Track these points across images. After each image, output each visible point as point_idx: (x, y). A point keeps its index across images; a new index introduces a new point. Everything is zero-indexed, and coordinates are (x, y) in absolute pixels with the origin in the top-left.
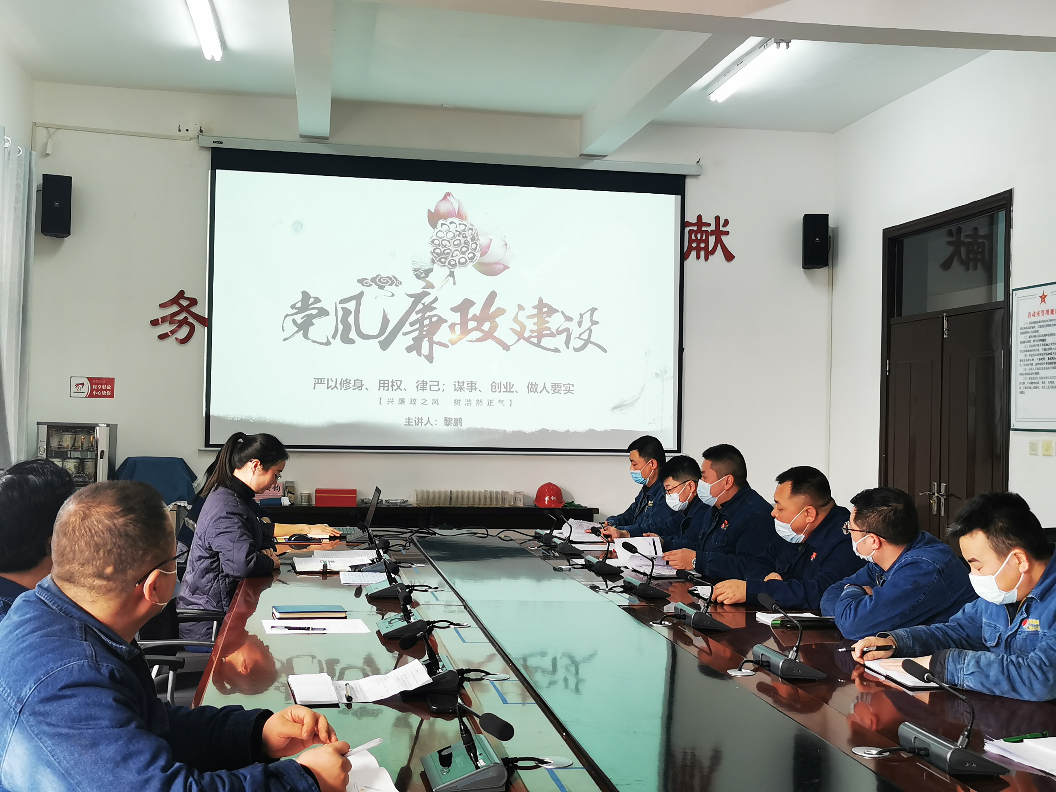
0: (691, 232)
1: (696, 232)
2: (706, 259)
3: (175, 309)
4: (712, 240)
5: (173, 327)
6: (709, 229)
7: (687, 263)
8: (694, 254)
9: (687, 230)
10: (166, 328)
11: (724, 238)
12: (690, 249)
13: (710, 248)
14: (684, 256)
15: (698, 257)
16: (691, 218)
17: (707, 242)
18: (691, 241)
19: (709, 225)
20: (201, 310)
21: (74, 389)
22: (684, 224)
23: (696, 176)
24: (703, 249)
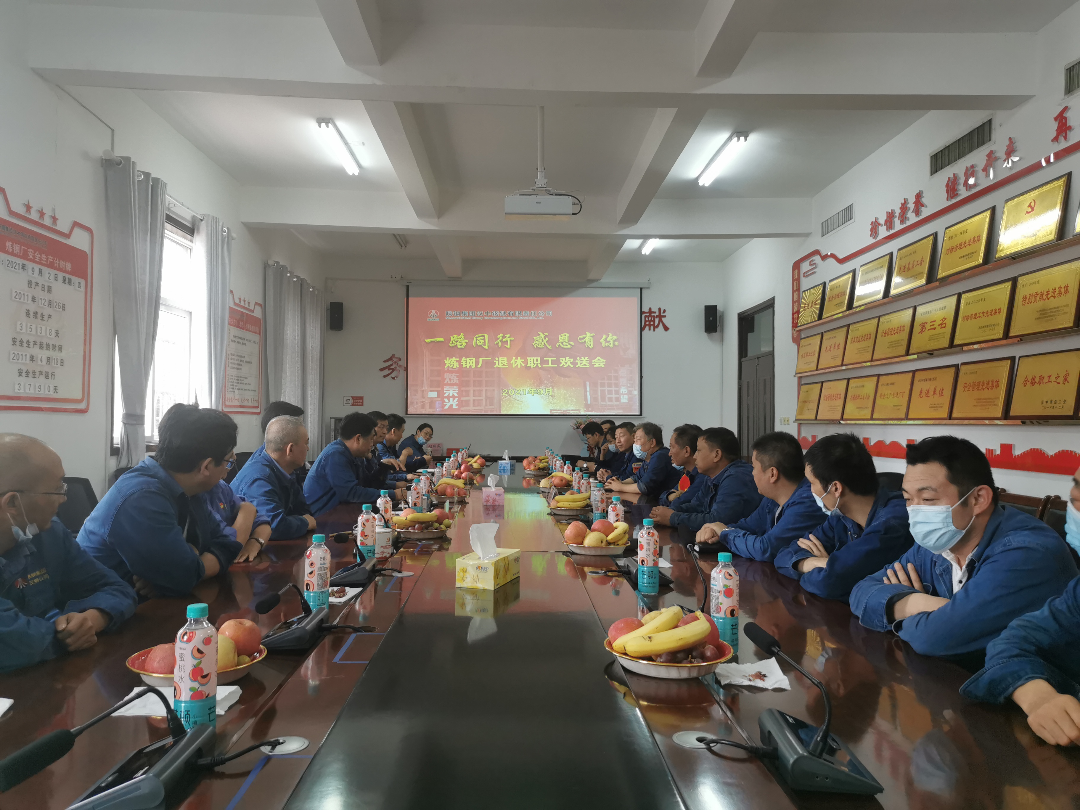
0: (646, 317)
1: (648, 317)
2: (654, 330)
3: (390, 363)
4: (657, 320)
5: (390, 371)
6: (655, 315)
7: (643, 333)
8: (647, 328)
9: (643, 316)
10: (386, 372)
11: (663, 319)
12: (645, 325)
13: (656, 324)
14: (642, 329)
15: (650, 329)
16: (645, 309)
17: (654, 321)
18: (646, 321)
19: (655, 312)
20: (403, 363)
21: (345, 402)
22: (642, 313)
23: (648, 288)
24: (652, 325)
